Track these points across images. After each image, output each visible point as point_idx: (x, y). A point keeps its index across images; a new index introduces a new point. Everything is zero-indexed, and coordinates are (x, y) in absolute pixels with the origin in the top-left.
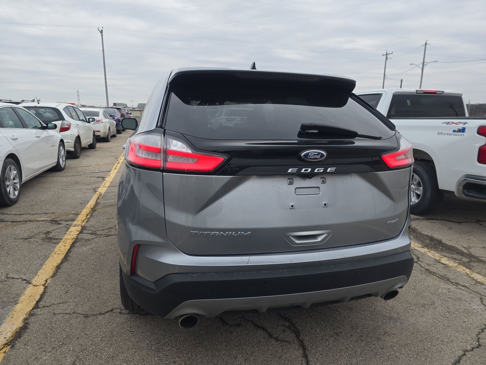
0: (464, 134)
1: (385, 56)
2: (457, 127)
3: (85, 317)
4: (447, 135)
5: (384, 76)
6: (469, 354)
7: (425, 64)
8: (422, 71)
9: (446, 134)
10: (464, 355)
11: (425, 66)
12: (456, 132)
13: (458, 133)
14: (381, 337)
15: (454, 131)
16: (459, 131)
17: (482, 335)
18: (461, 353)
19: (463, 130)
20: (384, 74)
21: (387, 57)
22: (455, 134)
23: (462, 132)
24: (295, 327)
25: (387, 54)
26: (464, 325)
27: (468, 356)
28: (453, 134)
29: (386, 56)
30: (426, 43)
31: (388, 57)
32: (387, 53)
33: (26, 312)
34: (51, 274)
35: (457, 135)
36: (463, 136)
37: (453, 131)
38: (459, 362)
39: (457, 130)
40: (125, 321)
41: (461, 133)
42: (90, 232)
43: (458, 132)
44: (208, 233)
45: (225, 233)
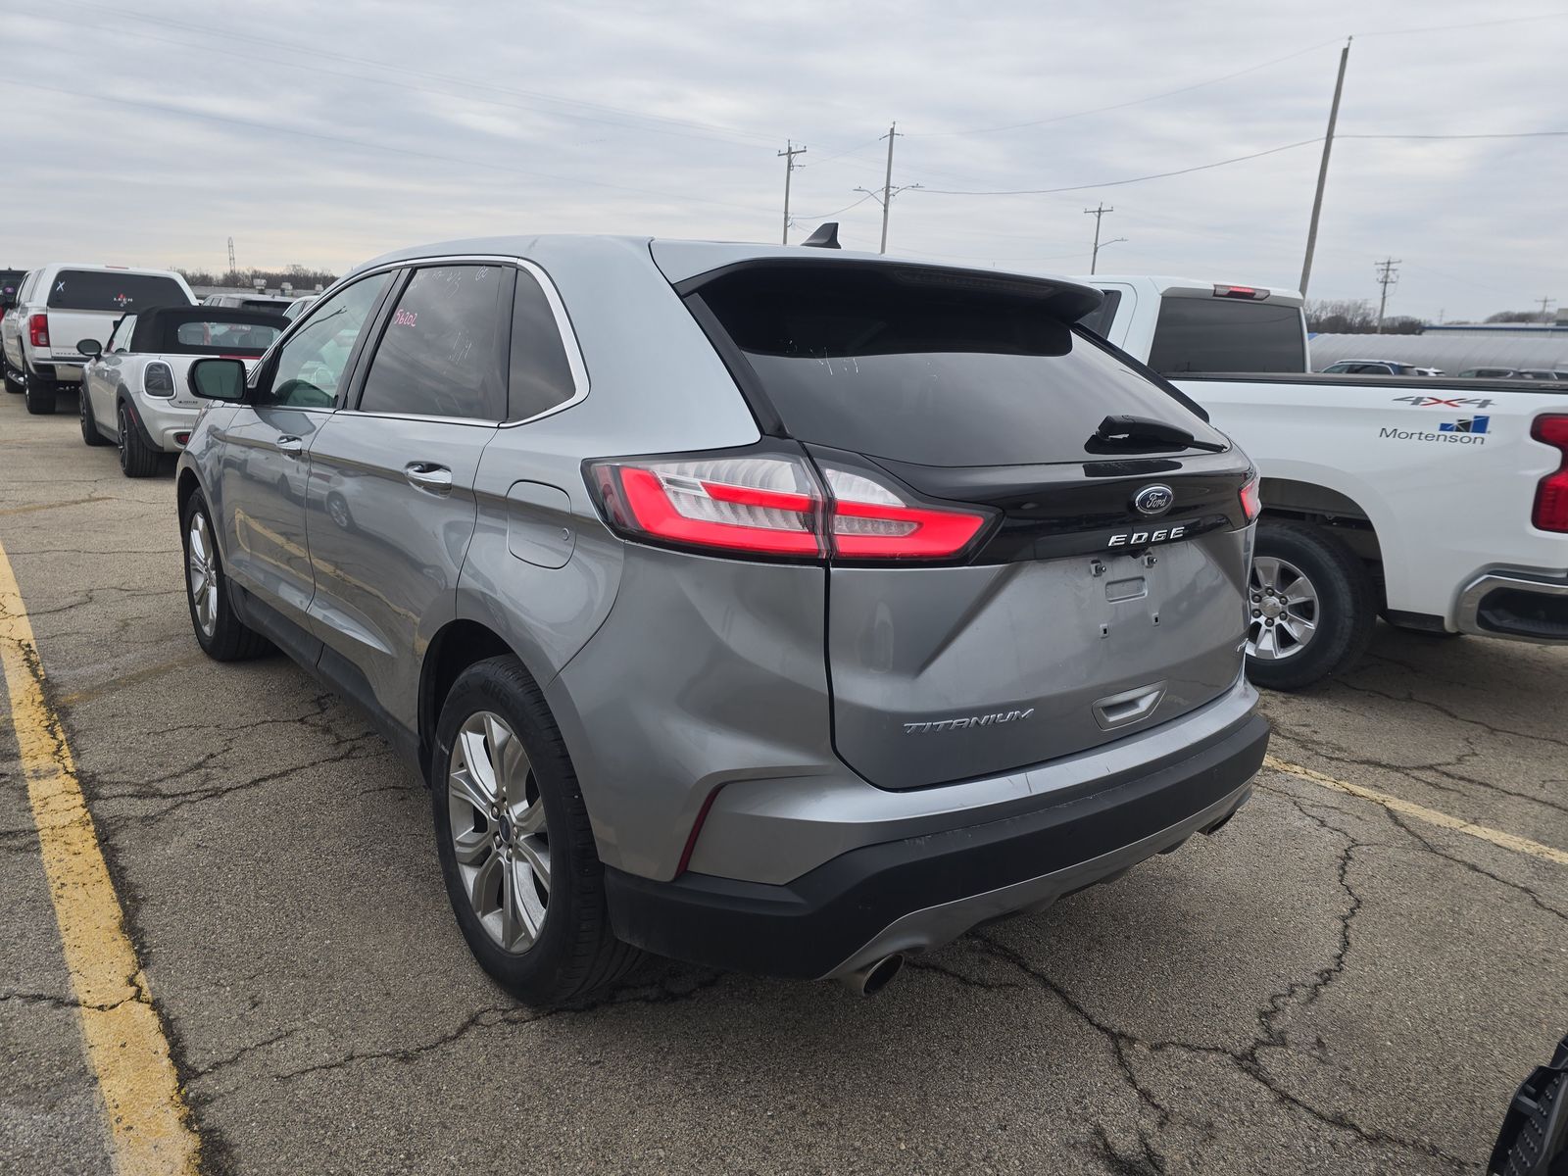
0: (1483, 439)
1: (786, 158)
2: (1453, 416)
3: (401, 1059)
4: (1419, 439)
5: (786, 219)
6: (1353, 922)
7: (892, 191)
8: (886, 211)
9: (1416, 437)
10: (1347, 926)
11: (891, 198)
12: (1451, 430)
13: (1460, 434)
14: (1183, 926)
15: (1444, 427)
16: (1465, 426)
17: (1349, 879)
18: (1340, 925)
19: (1480, 425)
20: (786, 213)
21: (790, 162)
22: (1451, 437)
23: (1473, 432)
24: (1000, 947)
25: (790, 152)
26: (1305, 866)
27: (1355, 926)
28: (1442, 438)
29: (789, 157)
30: (892, 130)
31: (794, 163)
32: (790, 149)
33: (166, 1100)
34: (129, 958)
35: (1456, 440)
36: (1482, 443)
37: (1439, 426)
38: (1348, 943)
39: (1456, 423)
40: (547, 1041)
41: (1473, 435)
42: (130, 790)
43: (1458, 430)
44: (945, 724)
45: (981, 718)
